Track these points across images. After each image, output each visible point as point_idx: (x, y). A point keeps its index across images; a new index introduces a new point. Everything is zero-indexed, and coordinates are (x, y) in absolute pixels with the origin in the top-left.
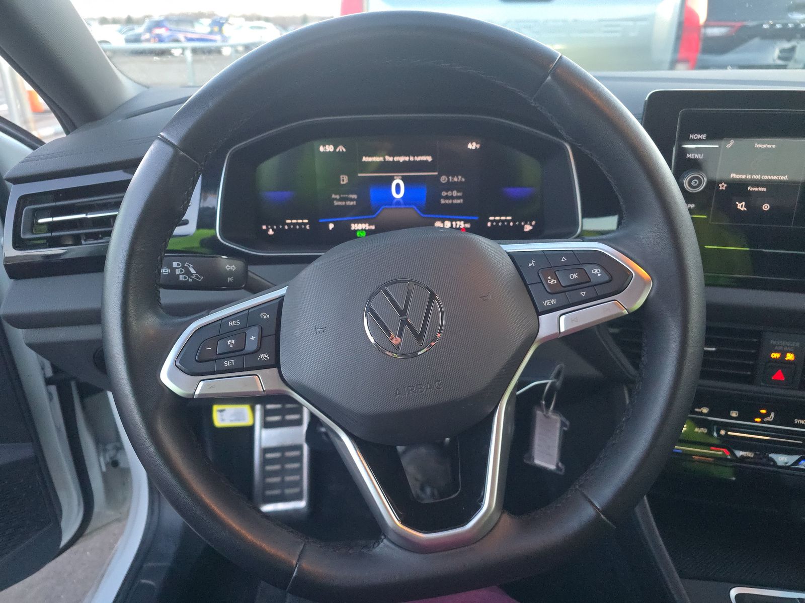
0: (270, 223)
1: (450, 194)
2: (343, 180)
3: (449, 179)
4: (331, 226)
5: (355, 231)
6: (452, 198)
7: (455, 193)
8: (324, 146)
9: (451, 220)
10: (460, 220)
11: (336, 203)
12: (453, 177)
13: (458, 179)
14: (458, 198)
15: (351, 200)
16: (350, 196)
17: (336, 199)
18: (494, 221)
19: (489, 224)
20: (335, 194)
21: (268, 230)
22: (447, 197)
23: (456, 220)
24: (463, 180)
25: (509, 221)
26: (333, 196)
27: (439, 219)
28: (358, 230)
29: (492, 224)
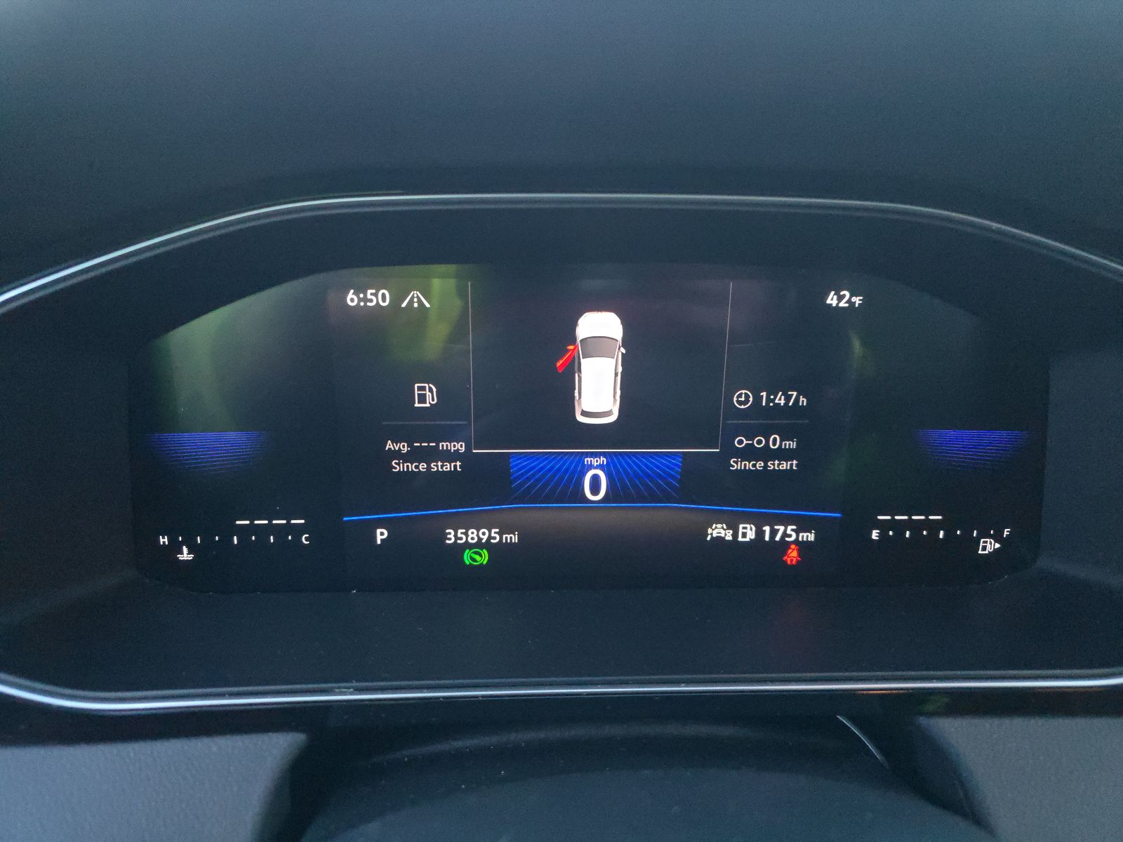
0: (183, 531)
1: (759, 442)
2: (422, 399)
3: (758, 399)
4: (381, 535)
5: (459, 549)
6: (767, 454)
7: (775, 442)
8: (360, 289)
9: (759, 522)
10: (786, 521)
11: (398, 467)
12: (772, 391)
13: (788, 398)
14: (782, 454)
15: (450, 457)
16: (444, 445)
17: (397, 455)
18: (893, 524)
19: (875, 535)
20: (395, 441)
21: (175, 548)
22: (750, 453)
23: (774, 520)
24: (803, 401)
25: (935, 527)
26: (390, 445)
27: (719, 518)
28: (467, 545)
29: (883, 535)
